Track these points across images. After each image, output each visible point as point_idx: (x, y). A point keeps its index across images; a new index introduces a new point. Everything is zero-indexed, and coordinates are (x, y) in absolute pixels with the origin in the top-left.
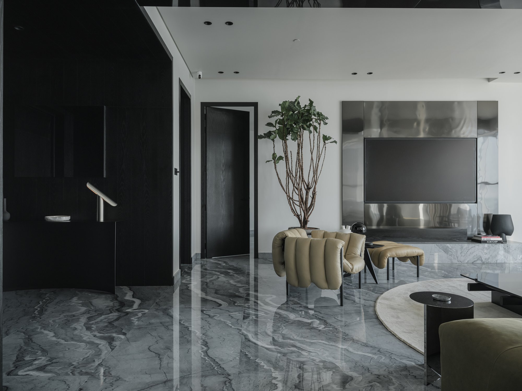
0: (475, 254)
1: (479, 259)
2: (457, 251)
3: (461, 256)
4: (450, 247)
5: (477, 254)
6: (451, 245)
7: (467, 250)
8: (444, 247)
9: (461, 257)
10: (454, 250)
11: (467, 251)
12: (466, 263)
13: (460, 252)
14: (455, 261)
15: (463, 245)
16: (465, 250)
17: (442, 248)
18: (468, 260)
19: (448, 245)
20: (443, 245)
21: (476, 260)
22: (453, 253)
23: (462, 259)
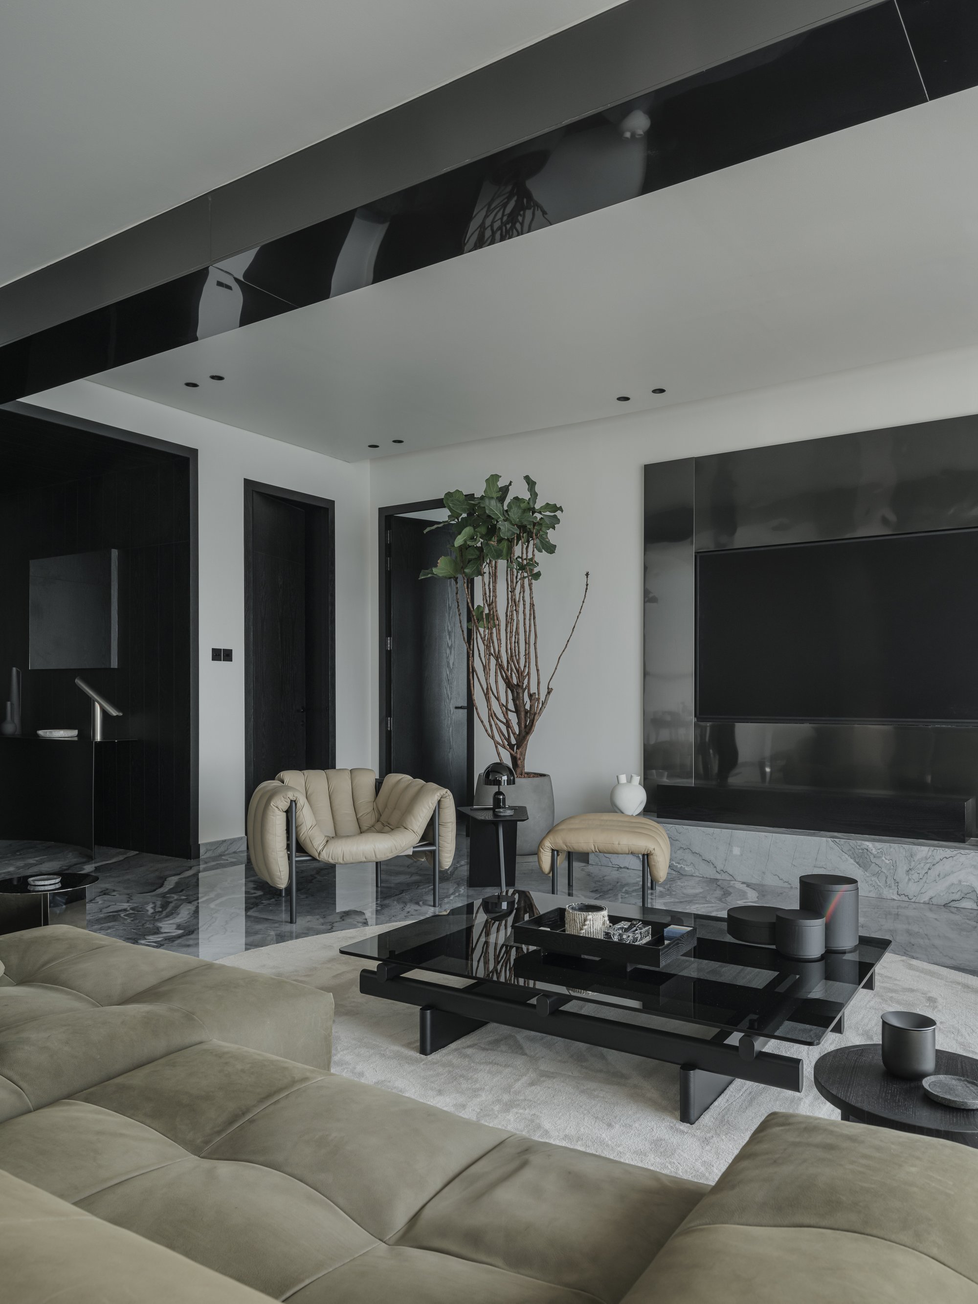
0: (953, 879)
1: (968, 896)
2: (895, 866)
3: (909, 880)
4: (874, 852)
5: (960, 881)
6: (878, 845)
7: (928, 866)
8: (857, 850)
9: (908, 883)
10: (887, 862)
11: (929, 869)
12: (924, 903)
13: (906, 868)
14: (890, 893)
15: (915, 848)
16: (922, 865)
17: (850, 850)
18: (931, 893)
19: (867, 843)
20: (852, 843)
21: (957, 897)
22: (883, 870)
23: (912, 889)
